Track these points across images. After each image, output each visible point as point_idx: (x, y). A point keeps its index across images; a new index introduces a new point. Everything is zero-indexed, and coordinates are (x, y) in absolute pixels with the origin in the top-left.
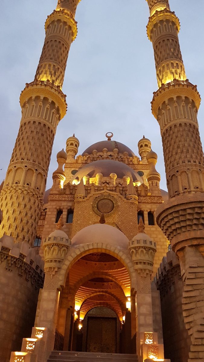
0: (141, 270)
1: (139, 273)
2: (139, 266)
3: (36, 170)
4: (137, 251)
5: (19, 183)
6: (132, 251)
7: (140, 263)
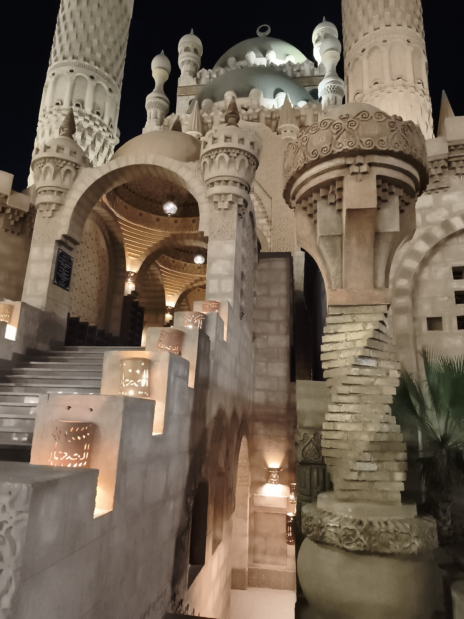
0: (220, 195)
1: (216, 203)
2: (217, 189)
3: (92, 77)
4: (212, 161)
5: (62, 104)
6: (205, 163)
7: (219, 182)
